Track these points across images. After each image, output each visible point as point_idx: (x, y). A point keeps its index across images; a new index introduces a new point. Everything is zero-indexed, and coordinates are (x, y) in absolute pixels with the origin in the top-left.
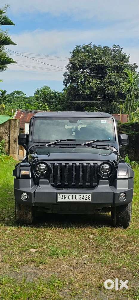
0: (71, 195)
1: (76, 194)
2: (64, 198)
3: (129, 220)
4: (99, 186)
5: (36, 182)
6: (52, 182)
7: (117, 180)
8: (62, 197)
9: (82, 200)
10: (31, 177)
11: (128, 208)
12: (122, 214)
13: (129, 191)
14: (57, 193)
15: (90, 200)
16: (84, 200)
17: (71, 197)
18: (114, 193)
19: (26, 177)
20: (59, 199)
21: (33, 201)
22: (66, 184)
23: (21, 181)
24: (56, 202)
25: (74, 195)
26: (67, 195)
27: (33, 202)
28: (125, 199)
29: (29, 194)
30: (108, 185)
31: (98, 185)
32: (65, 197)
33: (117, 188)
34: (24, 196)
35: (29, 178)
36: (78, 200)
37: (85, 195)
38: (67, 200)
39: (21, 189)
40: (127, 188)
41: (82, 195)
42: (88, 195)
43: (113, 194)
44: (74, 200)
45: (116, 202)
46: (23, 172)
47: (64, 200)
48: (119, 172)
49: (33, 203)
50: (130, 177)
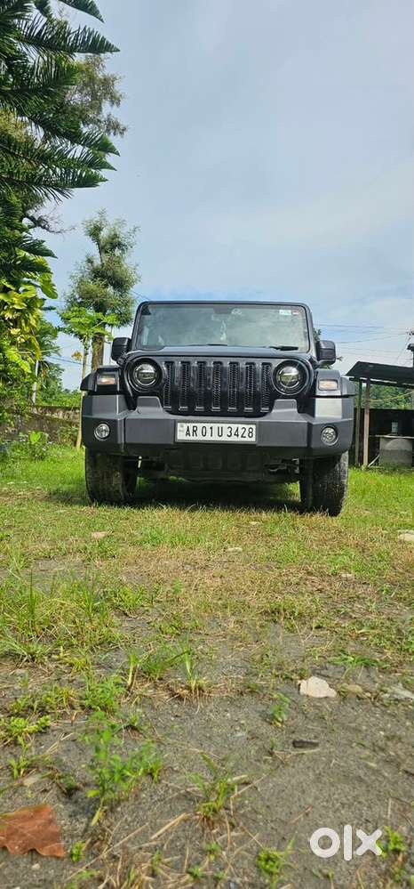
0: (208, 426)
1: (220, 425)
2: (191, 434)
3: (341, 494)
4: (273, 411)
5: (131, 404)
6: (166, 404)
7: (317, 399)
8: (188, 430)
9: (234, 439)
10: (118, 389)
11: (340, 466)
12: (327, 480)
13: (342, 422)
14: (175, 423)
15: (253, 439)
16: (239, 439)
17: (209, 431)
18: (310, 425)
19: (108, 390)
20: (181, 436)
21: (121, 440)
22: (198, 408)
23: (97, 398)
24: (172, 443)
25: (215, 426)
26: (200, 426)
27: (119, 442)
28: (334, 440)
29: (112, 424)
30: (296, 410)
31: (271, 410)
32: (194, 431)
33: (317, 415)
34: (103, 431)
35: (115, 393)
36: (225, 438)
37: (240, 426)
38: (199, 438)
39: (96, 416)
40: (341, 417)
41: (234, 427)
42: (247, 427)
43: (306, 426)
44: (215, 438)
45: (313, 446)
46: (104, 380)
47: (191, 438)
48: (321, 382)
49: (118, 445)
50: (345, 393)
